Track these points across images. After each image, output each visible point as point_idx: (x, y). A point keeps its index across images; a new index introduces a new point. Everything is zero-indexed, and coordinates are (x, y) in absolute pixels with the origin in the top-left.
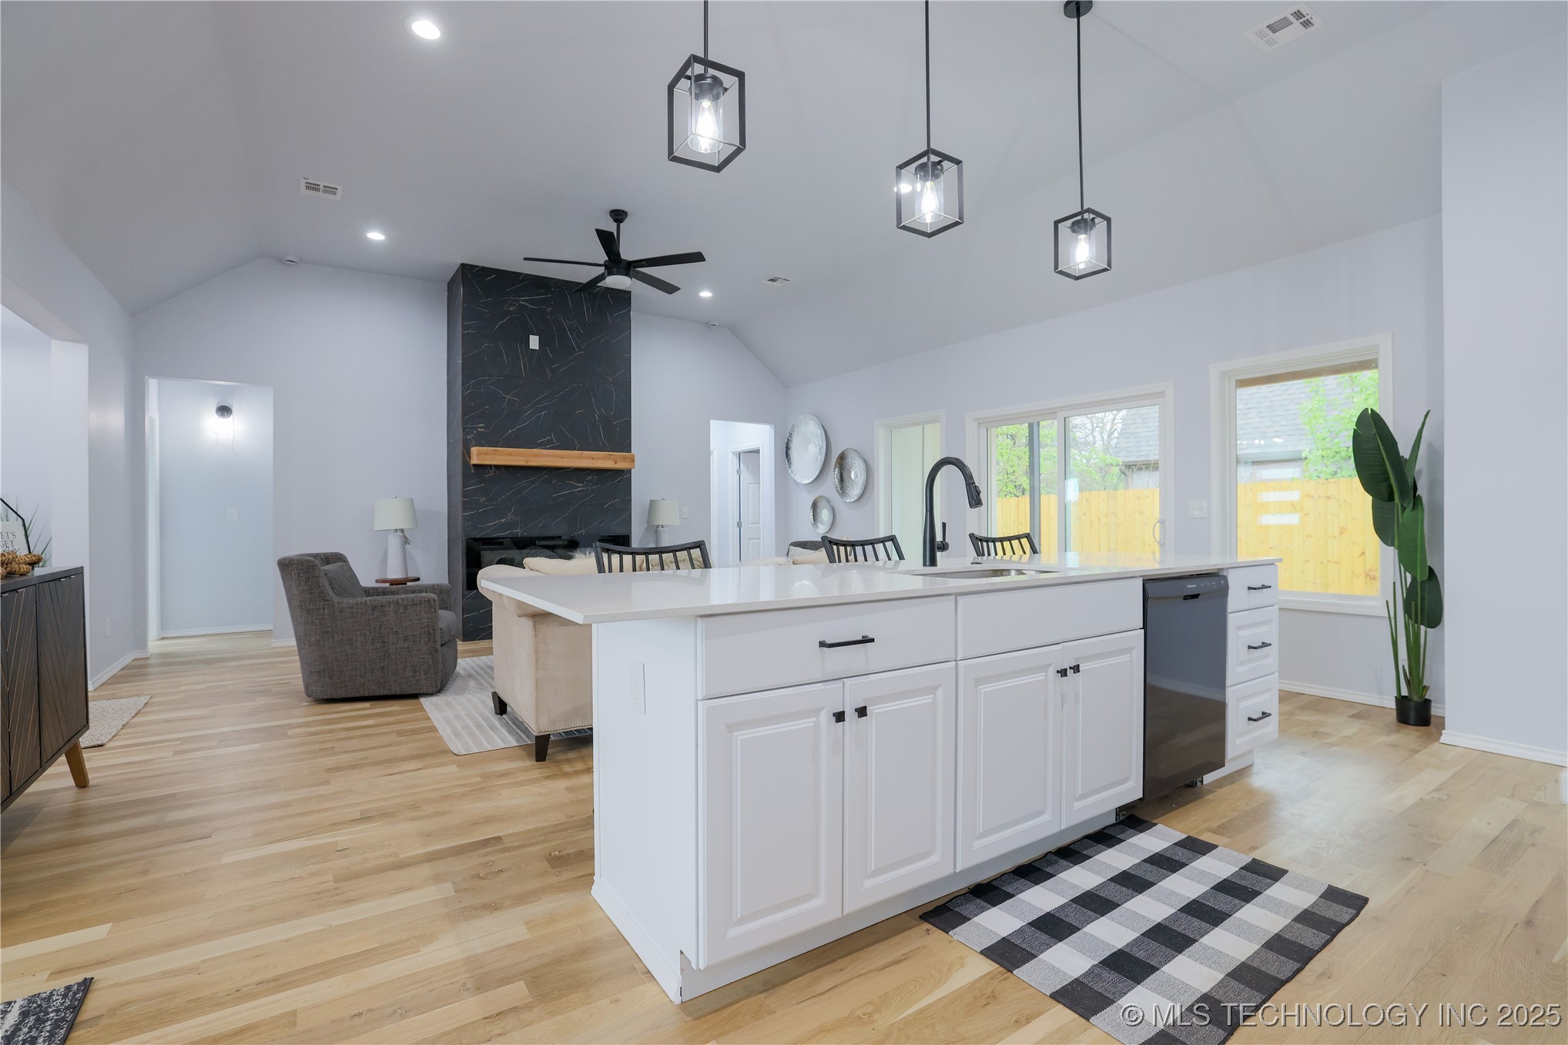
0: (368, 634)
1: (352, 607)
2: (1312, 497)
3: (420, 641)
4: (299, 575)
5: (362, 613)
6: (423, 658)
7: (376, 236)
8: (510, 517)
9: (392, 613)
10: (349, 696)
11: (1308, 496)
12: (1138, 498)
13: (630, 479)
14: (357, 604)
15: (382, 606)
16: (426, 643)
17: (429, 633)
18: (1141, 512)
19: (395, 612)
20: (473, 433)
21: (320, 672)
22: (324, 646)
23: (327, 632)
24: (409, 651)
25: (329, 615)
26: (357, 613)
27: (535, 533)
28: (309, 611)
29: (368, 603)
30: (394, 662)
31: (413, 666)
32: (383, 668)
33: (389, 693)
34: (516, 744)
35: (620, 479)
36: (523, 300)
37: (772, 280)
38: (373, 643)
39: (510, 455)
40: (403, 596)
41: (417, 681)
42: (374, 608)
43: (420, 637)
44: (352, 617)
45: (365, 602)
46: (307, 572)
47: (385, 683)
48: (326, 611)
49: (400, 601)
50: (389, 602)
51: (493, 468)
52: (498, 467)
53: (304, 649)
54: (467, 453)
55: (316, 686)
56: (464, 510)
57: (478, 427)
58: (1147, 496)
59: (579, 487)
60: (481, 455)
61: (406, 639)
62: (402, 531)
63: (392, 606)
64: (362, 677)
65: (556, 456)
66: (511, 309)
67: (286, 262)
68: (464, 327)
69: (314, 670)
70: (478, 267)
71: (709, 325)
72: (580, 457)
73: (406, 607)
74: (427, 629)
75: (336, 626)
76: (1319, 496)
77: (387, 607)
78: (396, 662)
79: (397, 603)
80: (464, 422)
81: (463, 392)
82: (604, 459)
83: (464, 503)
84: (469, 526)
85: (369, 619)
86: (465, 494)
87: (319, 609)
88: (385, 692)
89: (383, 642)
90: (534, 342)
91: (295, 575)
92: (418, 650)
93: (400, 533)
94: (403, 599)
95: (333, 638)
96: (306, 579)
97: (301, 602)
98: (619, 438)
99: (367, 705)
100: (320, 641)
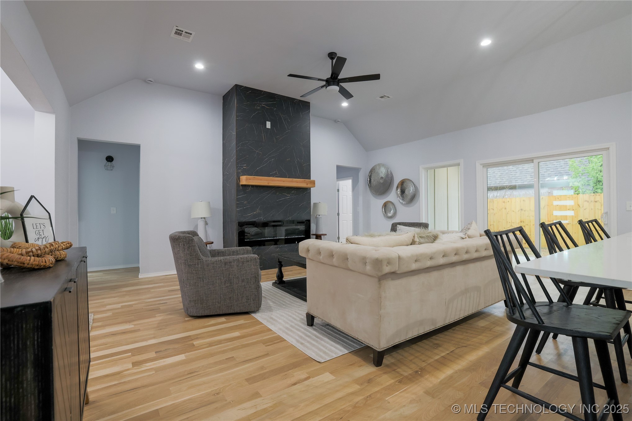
0: (222, 278)
1: (214, 263)
2: (588, 202)
3: (251, 282)
4: (184, 245)
5: (219, 266)
6: (252, 292)
7: (199, 66)
8: (258, 211)
9: (235, 266)
10: (211, 314)
11: (586, 201)
12: (504, 202)
13: (310, 193)
14: (216, 261)
15: (230, 262)
16: (254, 283)
17: (256, 277)
18: (505, 208)
19: (237, 266)
20: (241, 169)
21: (195, 301)
22: (198, 286)
23: (200, 278)
24: (245, 288)
25: (201, 268)
26: (216, 267)
27: (269, 219)
28: (189, 266)
29: (222, 261)
30: (236, 294)
31: (247, 296)
32: (230, 298)
33: (234, 312)
34: (346, 352)
35: (305, 192)
36: (263, 104)
37: (382, 97)
38: (225, 284)
39: (261, 180)
40: (241, 256)
41: (249, 305)
42: (226, 263)
43: (251, 279)
44: (214, 269)
45: (221, 260)
46: (189, 243)
47: (231, 306)
48: (199, 266)
49: (240, 259)
50: (234, 260)
51: (250, 186)
52: (253, 186)
53: (186, 287)
54: (238, 179)
55: (193, 309)
56: (237, 207)
57: (243, 166)
58: (508, 201)
59: (288, 196)
60: (245, 180)
61: (243, 281)
62: (204, 218)
63: (235, 262)
64: (219, 303)
65: (281, 181)
66: (258, 108)
67: (147, 82)
68: (237, 116)
69: (192, 300)
70: (243, 86)
71: (336, 121)
72: (292, 181)
73: (243, 263)
74: (254, 275)
75: (205, 275)
76: (591, 201)
77: (233, 263)
78: (237, 295)
79: (238, 260)
80: (237, 163)
81: (236, 149)
82: (302, 182)
83: (237, 204)
84: (239, 216)
85: (223, 270)
86: (238, 200)
87: (195, 265)
88: (232, 311)
89: (231, 283)
90: (268, 125)
91: (182, 245)
92: (250, 287)
93: (203, 219)
94: (241, 258)
95: (203, 281)
96: (188, 247)
97: (185, 260)
98: (305, 173)
99: (223, 319)
100: (196, 283)
